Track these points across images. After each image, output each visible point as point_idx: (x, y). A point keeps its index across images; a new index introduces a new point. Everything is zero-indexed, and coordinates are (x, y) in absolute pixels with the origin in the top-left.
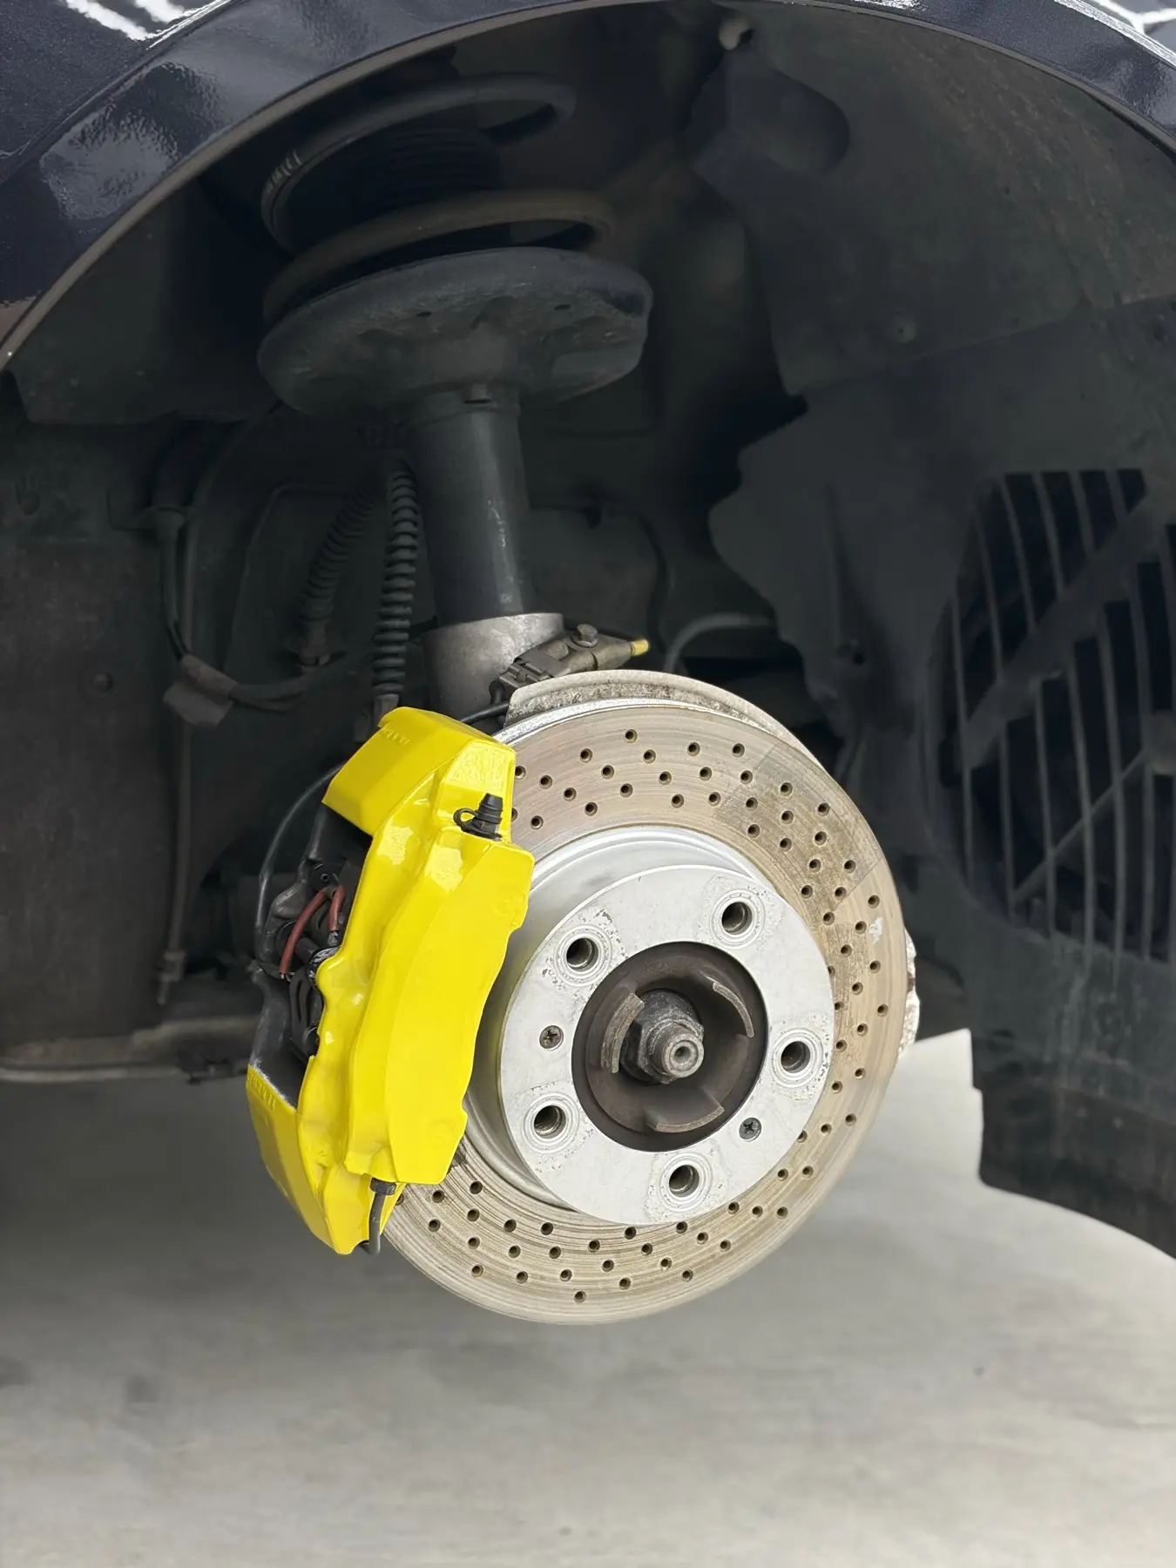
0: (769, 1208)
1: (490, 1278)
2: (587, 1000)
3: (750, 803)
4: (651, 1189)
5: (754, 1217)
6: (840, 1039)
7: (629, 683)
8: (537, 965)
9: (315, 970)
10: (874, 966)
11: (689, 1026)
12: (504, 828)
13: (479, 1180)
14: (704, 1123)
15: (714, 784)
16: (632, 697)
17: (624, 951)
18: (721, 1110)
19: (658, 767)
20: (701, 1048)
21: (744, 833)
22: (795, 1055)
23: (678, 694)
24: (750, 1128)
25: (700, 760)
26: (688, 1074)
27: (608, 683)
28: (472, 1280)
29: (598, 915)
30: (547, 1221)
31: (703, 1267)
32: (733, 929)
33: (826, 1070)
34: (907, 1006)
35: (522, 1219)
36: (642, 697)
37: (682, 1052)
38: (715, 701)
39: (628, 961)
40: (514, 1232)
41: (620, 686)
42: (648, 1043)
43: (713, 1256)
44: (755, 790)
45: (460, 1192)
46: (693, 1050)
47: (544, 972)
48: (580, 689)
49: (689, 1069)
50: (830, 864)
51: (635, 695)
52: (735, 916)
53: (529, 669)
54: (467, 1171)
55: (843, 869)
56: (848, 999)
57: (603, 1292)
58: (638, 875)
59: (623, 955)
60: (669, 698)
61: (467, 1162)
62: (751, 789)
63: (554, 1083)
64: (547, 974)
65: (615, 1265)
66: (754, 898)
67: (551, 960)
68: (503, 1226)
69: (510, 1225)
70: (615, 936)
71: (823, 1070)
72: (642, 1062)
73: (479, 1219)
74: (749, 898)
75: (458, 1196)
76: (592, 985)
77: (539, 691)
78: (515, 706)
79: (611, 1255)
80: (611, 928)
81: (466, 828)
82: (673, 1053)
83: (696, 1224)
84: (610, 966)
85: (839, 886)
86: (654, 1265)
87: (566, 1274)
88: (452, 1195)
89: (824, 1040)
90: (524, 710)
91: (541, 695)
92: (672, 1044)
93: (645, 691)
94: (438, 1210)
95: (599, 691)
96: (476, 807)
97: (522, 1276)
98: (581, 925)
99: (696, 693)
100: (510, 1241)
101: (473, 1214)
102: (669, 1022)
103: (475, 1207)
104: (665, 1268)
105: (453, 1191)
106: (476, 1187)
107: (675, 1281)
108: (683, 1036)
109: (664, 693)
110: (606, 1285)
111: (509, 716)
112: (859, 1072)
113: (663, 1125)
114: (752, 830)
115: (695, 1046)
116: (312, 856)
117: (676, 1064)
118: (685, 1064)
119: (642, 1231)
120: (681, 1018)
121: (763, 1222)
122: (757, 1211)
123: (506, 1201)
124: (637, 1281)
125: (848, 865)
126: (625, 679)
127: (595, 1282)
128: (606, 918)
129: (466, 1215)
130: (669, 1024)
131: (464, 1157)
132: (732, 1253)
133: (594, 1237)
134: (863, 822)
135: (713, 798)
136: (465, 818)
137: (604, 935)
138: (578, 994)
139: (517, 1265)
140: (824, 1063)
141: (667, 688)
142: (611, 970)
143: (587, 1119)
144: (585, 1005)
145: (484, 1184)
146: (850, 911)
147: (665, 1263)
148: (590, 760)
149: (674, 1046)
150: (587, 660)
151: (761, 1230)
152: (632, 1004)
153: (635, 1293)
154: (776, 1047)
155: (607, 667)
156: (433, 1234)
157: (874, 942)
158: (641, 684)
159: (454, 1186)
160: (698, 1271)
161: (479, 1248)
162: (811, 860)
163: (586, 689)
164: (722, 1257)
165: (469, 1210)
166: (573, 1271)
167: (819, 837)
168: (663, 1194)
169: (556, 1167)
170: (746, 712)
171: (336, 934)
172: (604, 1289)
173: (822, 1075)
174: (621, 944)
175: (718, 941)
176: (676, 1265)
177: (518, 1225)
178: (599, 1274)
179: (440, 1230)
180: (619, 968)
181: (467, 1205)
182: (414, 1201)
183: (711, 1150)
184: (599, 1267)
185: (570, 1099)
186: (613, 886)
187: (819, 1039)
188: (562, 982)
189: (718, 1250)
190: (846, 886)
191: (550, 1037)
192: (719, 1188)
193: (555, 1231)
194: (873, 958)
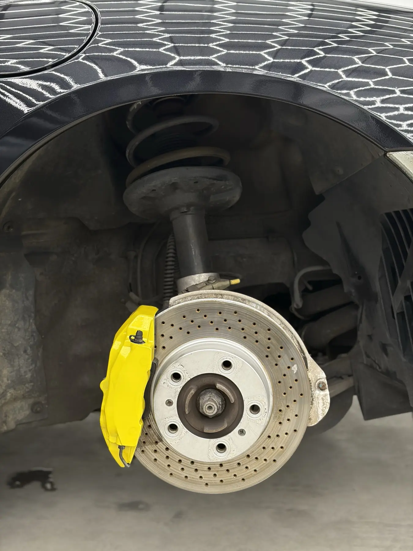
0: (269, 459)
1: (176, 477)
2: (179, 392)
3: (243, 329)
4: (210, 451)
5: (264, 462)
7: (208, 294)
8: (162, 381)
10: (296, 381)
14: (220, 430)
15: (229, 324)
16: (210, 298)
17: (189, 376)
18: (226, 426)
19: (209, 319)
21: (242, 338)
22: (255, 409)
23: (225, 296)
24: (242, 432)
25: (223, 317)
27: (201, 294)
28: (170, 477)
29: (179, 365)
30: (192, 460)
31: (249, 477)
32: (226, 368)
33: (267, 414)
35: (184, 459)
36: (213, 298)
37: (210, 408)
38: (239, 297)
39: (192, 380)
40: (182, 463)
41: (205, 295)
43: (251, 474)
44: (244, 325)
45: (162, 450)
46: (213, 407)
47: (164, 383)
48: (192, 297)
49: (212, 413)
51: (211, 297)
52: (227, 365)
54: (163, 444)
55: (279, 349)
56: (288, 391)
57: (214, 484)
58: (190, 353)
61: (163, 441)
63: (172, 417)
65: (217, 475)
66: (232, 360)
67: (166, 379)
68: (177, 461)
69: (180, 461)
70: (186, 372)
71: (265, 414)
73: (169, 459)
74: (230, 359)
75: (162, 451)
76: (181, 387)
77: (178, 298)
78: (171, 303)
79: (216, 472)
80: (184, 369)
81: (132, 341)
82: (206, 408)
83: (243, 464)
84: (185, 381)
85: (279, 354)
86: (231, 476)
88: (160, 451)
89: (264, 404)
91: (179, 299)
92: (205, 405)
93: (214, 296)
94: (156, 456)
96: (135, 334)
97: (186, 477)
98: (174, 369)
99: (232, 296)
100: (181, 466)
101: (167, 457)
103: (168, 455)
104: (235, 477)
105: (160, 450)
107: (239, 482)
109: (221, 296)
110: (215, 482)
114: (245, 337)
117: (208, 411)
118: (211, 411)
119: (225, 465)
120: (213, 397)
121: (268, 464)
122: (265, 460)
124: (225, 481)
125: (281, 348)
126: (206, 293)
127: (211, 480)
128: (182, 366)
129: (165, 457)
131: (162, 439)
132: (258, 474)
133: (209, 466)
136: (132, 338)
137: (182, 372)
138: (176, 390)
140: (265, 412)
141: (221, 295)
142: (186, 382)
143: (185, 428)
144: (179, 393)
145: (169, 448)
146: (284, 362)
149: (206, 406)
150: (210, 287)
151: (268, 466)
153: (225, 484)
154: (247, 406)
156: (155, 463)
157: (294, 373)
158: (212, 294)
159: (160, 448)
160: (247, 479)
161: (171, 468)
162: (267, 346)
163: (194, 296)
164: (255, 475)
166: (203, 476)
168: (215, 452)
170: (250, 300)
172: (215, 483)
173: (265, 415)
174: (188, 374)
175: (221, 373)
176: (239, 477)
177: (182, 461)
178: (212, 478)
179: (157, 462)
180: (189, 381)
181: (165, 454)
182: (148, 453)
183: (229, 439)
184: (212, 476)
185: (178, 422)
186: (183, 356)
187: (262, 404)
188: (170, 386)
189: (253, 472)
190: (282, 354)
191: (169, 403)
192: (233, 451)
193: (195, 463)
194: (295, 378)
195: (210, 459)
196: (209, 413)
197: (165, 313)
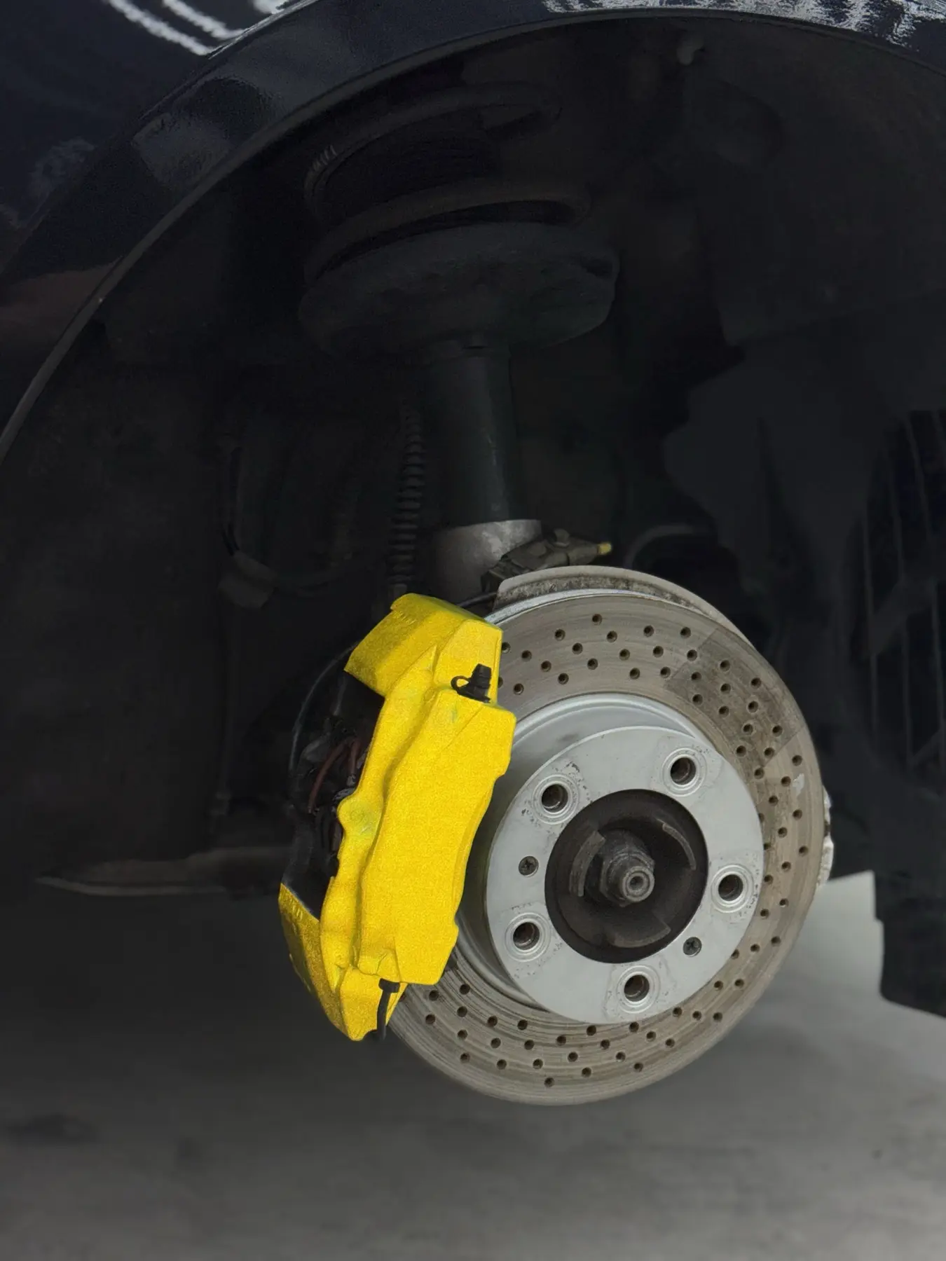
0: (706, 1014)
1: (475, 1064)
2: (558, 836)
3: (695, 676)
4: (609, 994)
5: (694, 1020)
6: (768, 873)
7: (595, 577)
8: (518, 806)
9: (336, 806)
10: (797, 814)
11: (642, 859)
12: (492, 692)
13: (467, 982)
14: (653, 941)
15: (666, 660)
16: (599, 588)
17: (588, 796)
18: (668, 930)
19: (619, 645)
20: (652, 877)
21: (689, 700)
22: (731, 886)
23: (636, 586)
24: (692, 946)
25: (654, 641)
26: (641, 899)
27: (579, 576)
28: (461, 1065)
29: (568, 765)
30: (523, 1019)
31: (653, 1060)
32: (679, 780)
33: (756, 899)
34: (824, 848)
35: (503, 1017)
36: (606, 588)
37: (636, 881)
38: (667, 592)
39: (592, 804)
40: (496, 1027)
41: (588, 579)
42: (609, 872)
43: (660, 1052)
44: (700, 667)
45: (450, 991)
46: (645, 880)
47: (523, 812)
48: (555, 580)
49: (641, 895)
50: (760, 728)
51: (600, 586)
52: (683, 770)
53: (513, 564)
54: (457, 975)
55: (771, 734)
56: (775, 840)
57: (568, 1079)
58: (602, 733)
59: (588, 799)
60: (628, 589)
61: (458, 968)
62: (696, 665)
63: (529, 904)
64: (525, 813)
65: (579, 1056)
66: (697, 754)
67: (529, 802)
68: (486, 1021)
69: (492, 1021)
70: (582, 784)
71: (753, 899)
72: (603, 888)
73: (467, 1015)
74: (694, 755)
75: (450, 996)
76: (563, 824)
77: (522, 581)
78: (502, 594)
79: (575, 1048)
80: (579, 777)
81: (463, 691)
82: (629, 882)
83: (645, 1025)
84: (577, 808)
85: (768, 747)
86: (611, 1058)
87: (538, 1063)
88: (445, 995)
89: (754, 873)
90: (510, 597)
91: (522, 585)
92: (628, 874)
93: (609, 583)
94: (433, 1006)
95: (571, 582)
96: (469, 675)
97: (501, 1063)
98: (554, 774)
99: (651, 586)
100: (492, 1034)
101: (462, 1011)
102: (624, 856)
103: (464, 1005)
104: (619, 1061)
105: (446, 991)
106: (465, 989)
107: (628, 1071)
108: (637, 868)
109: (624, 585)
110: (571, 1073)
111: (497, 602)
112: (783, 902)
113: (620, 942)
114: (696, 699)
115: (647, 876)
116: (336, 713)
117: (631, 891)
118: (639, 891)
119: (601, 1029)
120: (635, 853)
121: (702, 1024)
122: (697, 1015)
123: (489, 1001)
124: (596, 1071)
125: (776, 730)
126: (592, 573)
127: (563, 1070)
128: (575, 769)
129: (456, 1012)
130: (625, 858)
131: (456, 964)
132: (675, 1050)
133: (561, 1032)
134: (788, 694)
135: (664, 672)
136: (460, 684)
137: (573, 783)
138: (550, 830)
139: (497, 1055)
140: (755, 893)
141: (627, 581)
142: (578, 811)
143: (557, 935)
144: (556, 840)
145: (471, 986)
146: (777, 768)
147: (620, 1056)
148: (563, 639)
149: (630, 876)
150: (561, 557)
151: (699, 1031)
152: (595, 840)
153: (594, 1080)
155: (578, 563)
156: (431, 1027)
157: (797, 795)
158: (605, 577)
159: (447, 987)
160: (647, 1064)
161: (466, 1040)
162: (745, 724)
163: (561, 581)
164: (667, 1054)
165: (459, 1008)
166: (543, 1060)
167: (752, 706)
168: (619, 999)
169: (531, 973)
170: (692, 602)
171: (354, 778)
172: (569, 1076)
173: (752, 903)
174: (587, 791)
175: (666, 789)
176: (629, 1058)
177: (499, 1021)
178: (565, 1064)
179: (435, 1024)
180: (585, 810)
181: (457, 1003)
182: (414, 999)
183: (660, 963)
184: (566, 1058)
185: (543, 917)
186: (580, 743)
187: (750, 873)
188: (538, 820)
189: (664, 1047)
190: (774, 747)
191: (528, 866)
192: (666, 995)
193: (529, 1027)
194: (795, 808)
195: (605, 1015)
196: (634, 896)
197: (512, 621)
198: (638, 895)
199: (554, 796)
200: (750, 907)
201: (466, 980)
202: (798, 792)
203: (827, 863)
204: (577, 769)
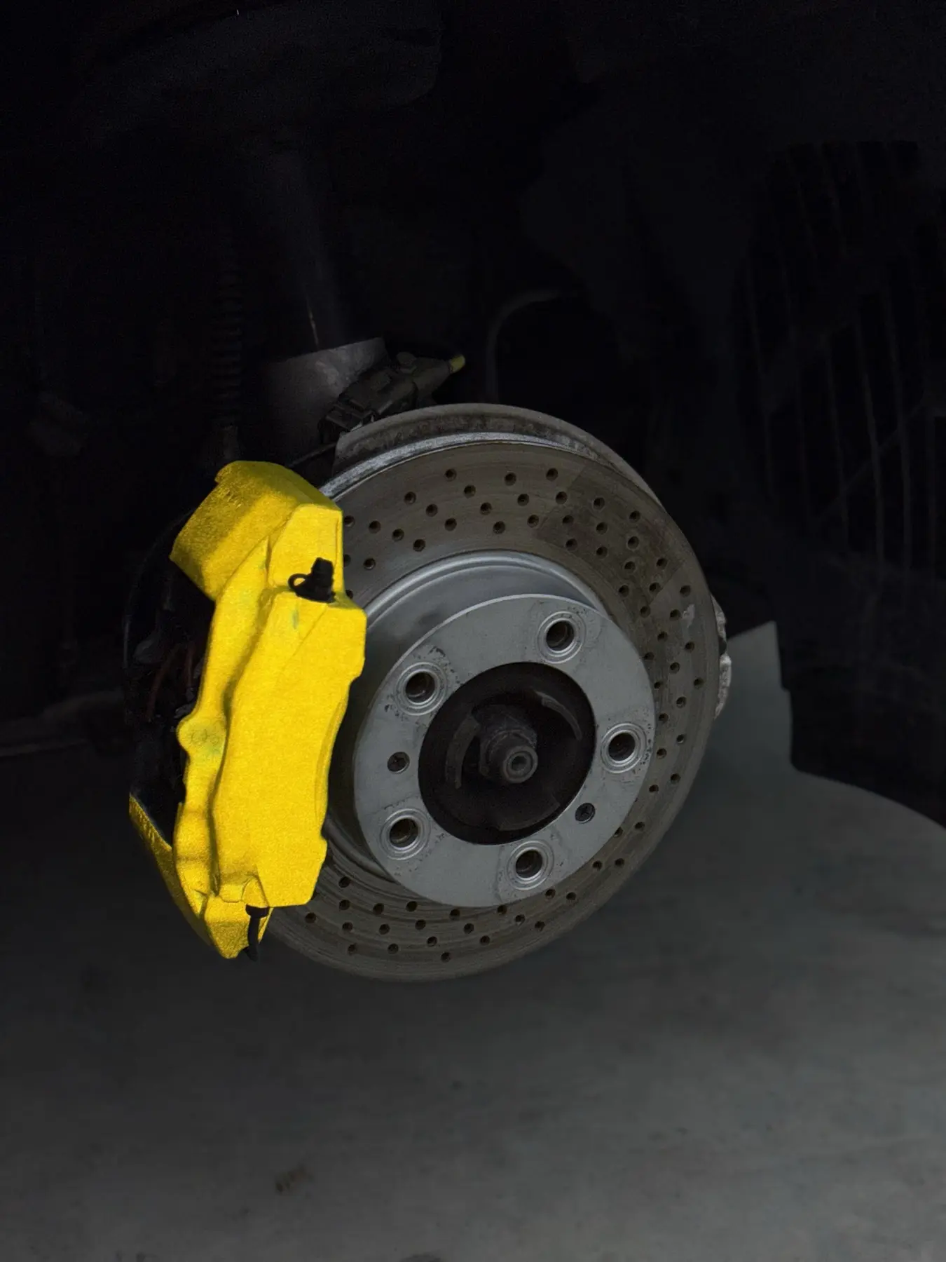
0: (608, 861)
1: (365, 953)
2: (428, 726)
3: (567, 520)
5: (595, 870)
6: (663, 712)
8: (380, 702)
9: (175, 727)
10: (689, 646)
11: (523, 735)
12: (338, 583)
13: (347, 875)
15: (534, 506)
17: (458, 680)
18: (558, 805)
19: (479, 499)
20: (535, 756)
21: (562, 547)
22: (622, 745)
24: (585, 812)
25: (517, 489)
26: (524, 779)
28: (349, 957)
29: (431, 651)
30: (411, 900)
31: (554, 916)
32: (557, 644)
33: (650, 755)
34: (721, 666)
35: (389, 902)
37: (518, 761)
39: (463, 687)
40: (383, 913)
42: (487, 754)
43: (560, 907)
44: (571, 508)
45: (331, 888)
46: (528, 759)
47: (387, 707)
49: (525, 775)
50: (643, 564)
52: (560, 634)
53: (353, 406)
54: (335, 870)
55: (656, 567)
56: (667, 677)
57: (467, 950)
58: (466, 612)
59: (458, 682)
61: (335, 863)
62: (568, 506)
63: (404, 800)
64: (389, 709)
65: (475, 926)
66: (575, 616)
67: (392, 696)
68: (371, 909)
69: (379, 908)
70: (449, 668)
71: (647, 755)
72: (483, 770)
73: (350, 907)
74: (570, 617)
75: (328, 891)
76: (432, 713)
77: (362, 435)
78: (341, 450)
79: (471, 919)
80: (445, 661)
81: (300, 593)
82: (510, 763)
84: (446, 695)
85: (652, 582)
86: (510, 922)
87: (432, 940)
89: (646, 729)
90: (350, 454)
91: (364, 438)
92: (508, 755)
93: (463, 422)
95: (418, 427)
96: (308, 571)
97: (393, 947)
98: (416, 662)
99: (510, 417)
100: (378, 922)
101: (344, 904)
102: (503, 735)
103: (345, 898)
104: (519, 923)
105: (324, 888)
106: (345, 882)
107: (529, 932)
108: (519, 748)
110: (469, 944)
111: (336, 463)
112: (680, 738)
113: (505, 826)
114: (570, 543)
115: (530, 756)
117: (514, 772)
118: (520, 772)
120: (516, 728)
121: (603, 872)
122: (597, 864)
123: (372, 889)
124: (495, 937)
125: (661, 562)
127: (459, 943)
128: (439, 653)
129: (338, 905)
130: (505, 737)
132: (577, 902)
134: (673, 524)
135: (532, 520)
136: (298, 581)
137: (438, 668)
138: (419, 722)
139: (388, 940)
140: (648, 748)
142: (447, 697)
143: (437, 826)
144: (426, 730)
145: (351, 878)
146: (664, 601)
147: (519, 918)
148: (414, 501)
149: (511, 756)
150: (407, 387)
152: (469, 726)
153: (494, 947)
154: (603, 741)
156: (311, 926)
157: (688, 626)
159: (325, 883)
160: (549, 921)
161: (352, 931)
162: (628, 561)
163: (405, 429)
164: (569, 907)
165: (340, 901)
166: (438, 937)
167: (632, 541)
168: (511, 877)
169: (413, 870)
170: (558, 428)
171: (192, 689)
172: (467, 947)
173: (646, 758)
174: (456, 674)
175: (544, 659)
176: (528, 919)
177: (385, 907)
178: (461, 936)
179: (316, 921)
180: (455, 694)
181: (338, 897)
183: (552, 836)
184: (461, 931)
185: (421, 811)
186: (443, 624)
187: (642, 729)
188: (404, 714)
189: (565, 902)
190: (659, 580)
191: (398, 762)
192: (561, 865)
193: (419, 907)
194: (687, 640)
195: (497, 896)
196: (516, 777)
197: (354, 490)
198: (521, 775)
199: (420, 685)
200: (644, 763)
201: (343, 872)
202: (690, 623)
203: (725, 680)
204: (442, 652)
